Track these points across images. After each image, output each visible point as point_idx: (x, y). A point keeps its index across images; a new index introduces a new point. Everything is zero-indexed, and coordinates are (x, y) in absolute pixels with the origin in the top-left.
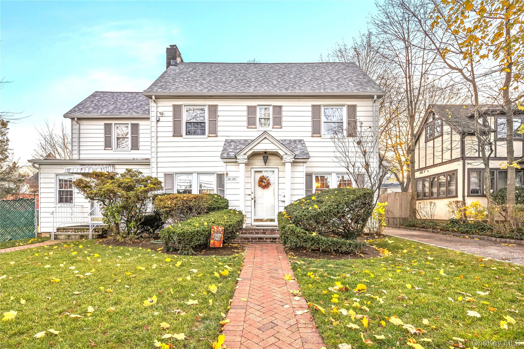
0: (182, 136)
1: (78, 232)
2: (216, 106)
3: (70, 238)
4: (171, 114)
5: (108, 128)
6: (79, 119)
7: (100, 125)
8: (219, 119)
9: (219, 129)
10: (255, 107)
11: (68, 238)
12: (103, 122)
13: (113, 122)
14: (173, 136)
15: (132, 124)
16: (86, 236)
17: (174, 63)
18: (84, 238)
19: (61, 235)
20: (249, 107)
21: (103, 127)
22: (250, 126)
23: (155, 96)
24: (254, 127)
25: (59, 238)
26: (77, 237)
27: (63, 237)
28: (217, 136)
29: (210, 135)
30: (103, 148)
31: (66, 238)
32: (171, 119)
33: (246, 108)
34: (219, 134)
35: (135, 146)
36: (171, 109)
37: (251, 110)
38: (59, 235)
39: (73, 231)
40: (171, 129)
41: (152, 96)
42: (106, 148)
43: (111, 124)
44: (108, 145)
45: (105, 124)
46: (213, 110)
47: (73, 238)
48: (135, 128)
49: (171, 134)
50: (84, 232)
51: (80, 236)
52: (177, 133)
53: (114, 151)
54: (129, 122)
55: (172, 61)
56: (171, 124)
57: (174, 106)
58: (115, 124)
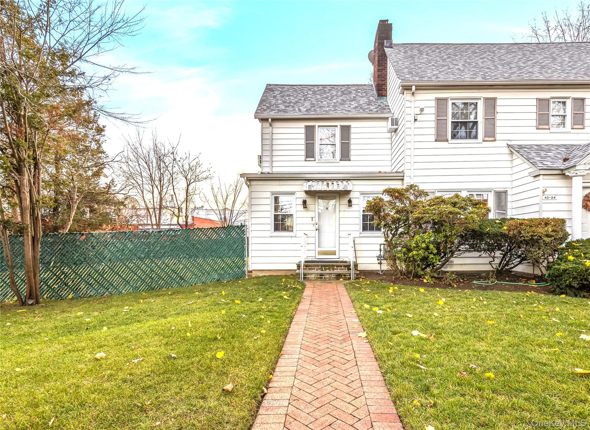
0: (447, 141)
1: (326, 269)
2: (495, 99)
3: (322, 278)
4: (433, 110)
5: (310, 132)
6: (273, 120)
7: (299, 128)
8: (498, 116)
9: (498, 130)
10: (548, 100)
11: (320, 278)
12: (303, 124)
13: (317, 124)
14: (436, 141)
15: (342, 127)
16: (344, 275)
17: (388, 45)
18: (342, 278)
19: (311, 274)
20: (539, 100)
21: (303, 131)
22: (541, 127)
23: (416, 86)
24: (547, 127)
25: (308, 278)
26: (333, 276)
27: (313, 276)
28: (495, 140)
29: (486, 139)
30: (303, 158)
31: (317, 278)
32: (433, 117)
33: (534, 102)
34: (498, 137)
35: (345, 155)
36: (433, 103)
37: (543, 104)
38: (309, 274)
39: (319, 269)
40: (433, 131)
41: (412, 86)
42: (308, 159)
43: (314, 127)
44: (310, 153)
45: (307, 127)
46: (491, 103)
47: (327, 278)
48: (346, 131)
49: (433, 138)
50: (333, 269)
51: (336, 276)
52: (440, 137)
53: (317, 163)
54: (339, 123)
55: (385, 41)
56: (433, 124)
57: (438, 100)
58: (319, 126)
